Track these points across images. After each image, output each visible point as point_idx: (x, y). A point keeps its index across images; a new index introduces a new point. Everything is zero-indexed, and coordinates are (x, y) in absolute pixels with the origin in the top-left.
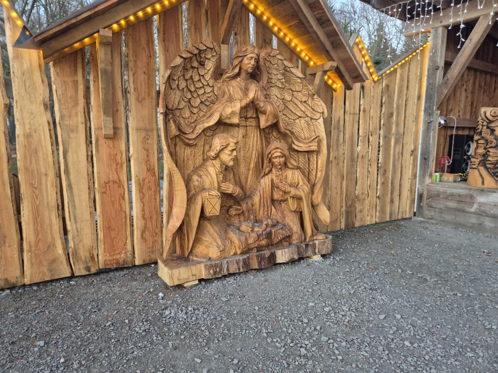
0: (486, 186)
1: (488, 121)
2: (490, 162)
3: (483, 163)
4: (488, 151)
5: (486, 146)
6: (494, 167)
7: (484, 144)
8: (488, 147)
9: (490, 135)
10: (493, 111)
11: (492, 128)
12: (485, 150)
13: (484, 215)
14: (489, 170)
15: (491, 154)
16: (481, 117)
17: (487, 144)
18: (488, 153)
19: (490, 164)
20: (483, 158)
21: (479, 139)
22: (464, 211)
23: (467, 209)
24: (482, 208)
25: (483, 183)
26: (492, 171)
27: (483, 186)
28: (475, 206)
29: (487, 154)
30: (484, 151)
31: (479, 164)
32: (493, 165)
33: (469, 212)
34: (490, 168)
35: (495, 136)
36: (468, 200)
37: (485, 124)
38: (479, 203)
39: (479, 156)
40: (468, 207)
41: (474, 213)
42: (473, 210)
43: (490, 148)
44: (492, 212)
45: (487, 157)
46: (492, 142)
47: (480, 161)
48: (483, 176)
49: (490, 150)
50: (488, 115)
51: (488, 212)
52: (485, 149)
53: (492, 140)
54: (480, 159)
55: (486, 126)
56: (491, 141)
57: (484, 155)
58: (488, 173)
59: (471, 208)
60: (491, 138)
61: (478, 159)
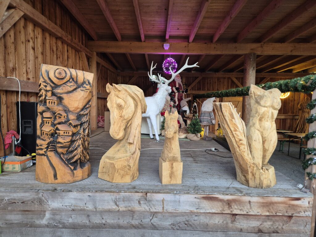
0: (59, 180)
1: (53, 85)
2: (62, 145)
3: (52, 146)
4: (57, 129)
5: (54, 120)
6: (67, 151)
7: (50, 118)
8: (56, 122)
9: (58, 104)
10: (57, 71)
11: (59, 95)
12: (54, 127)
13: (61, 226)
14: (62, 156)
15: (62, 133)
16: (43, 78)
17: (55, 118)
18: (57, 131)
19: (61, 147)
20: (51, 139)
21: (44, 112)
22: (32, 225)
23: (38, 222)
24: (58, 217)
25: (55, 176)
26: (65, 156)
27: (56, 181)
28: (48, 215)
29: (56, 133)
30: (52, 128)
31: (47, 148)
32: (66, 149)
33: (40, 226)
34: (63, 154)
35: (65, 106)
36: (36, 207)
37: (49, 88)
38: (53, 210)
39: (46, 137)
40: (37, 219)
41: (47, 226)
42: (44, 222)
43: (59, 123)
44: (71, 220)
45: (57, 138)
46: (61, 115)
47: (48, 144)
48: (55, 166)
49: (59, 127)
50: (52, 75)
51: (66, 222)
52: (53, 125)
53: (60, 112)
54: (48, 141)
55: (50, 92)
56: (59, 114)
57: (52, 135)
58: (60, 161)
59: (42, 219)
60: (60, 110)
61: (44, 140)
